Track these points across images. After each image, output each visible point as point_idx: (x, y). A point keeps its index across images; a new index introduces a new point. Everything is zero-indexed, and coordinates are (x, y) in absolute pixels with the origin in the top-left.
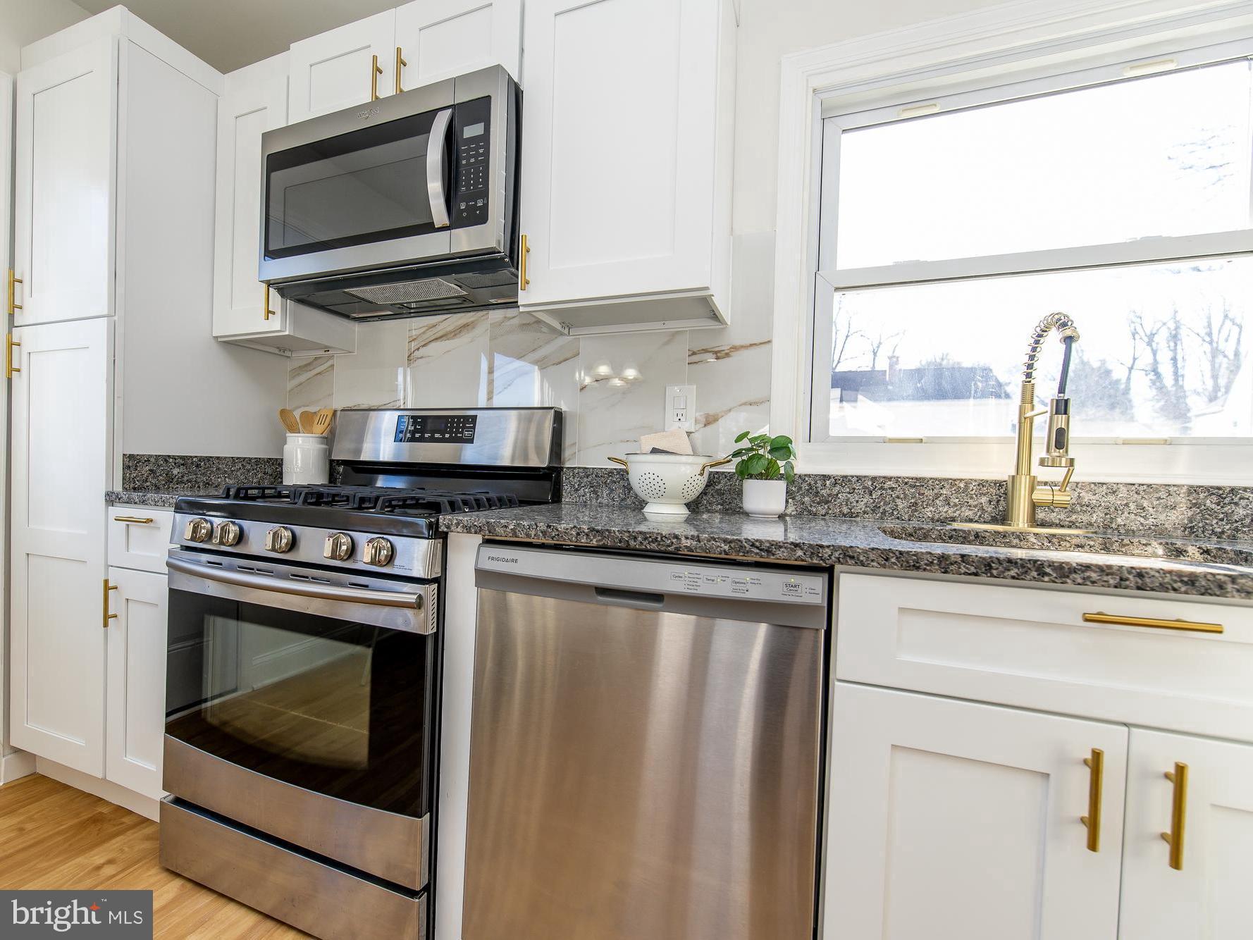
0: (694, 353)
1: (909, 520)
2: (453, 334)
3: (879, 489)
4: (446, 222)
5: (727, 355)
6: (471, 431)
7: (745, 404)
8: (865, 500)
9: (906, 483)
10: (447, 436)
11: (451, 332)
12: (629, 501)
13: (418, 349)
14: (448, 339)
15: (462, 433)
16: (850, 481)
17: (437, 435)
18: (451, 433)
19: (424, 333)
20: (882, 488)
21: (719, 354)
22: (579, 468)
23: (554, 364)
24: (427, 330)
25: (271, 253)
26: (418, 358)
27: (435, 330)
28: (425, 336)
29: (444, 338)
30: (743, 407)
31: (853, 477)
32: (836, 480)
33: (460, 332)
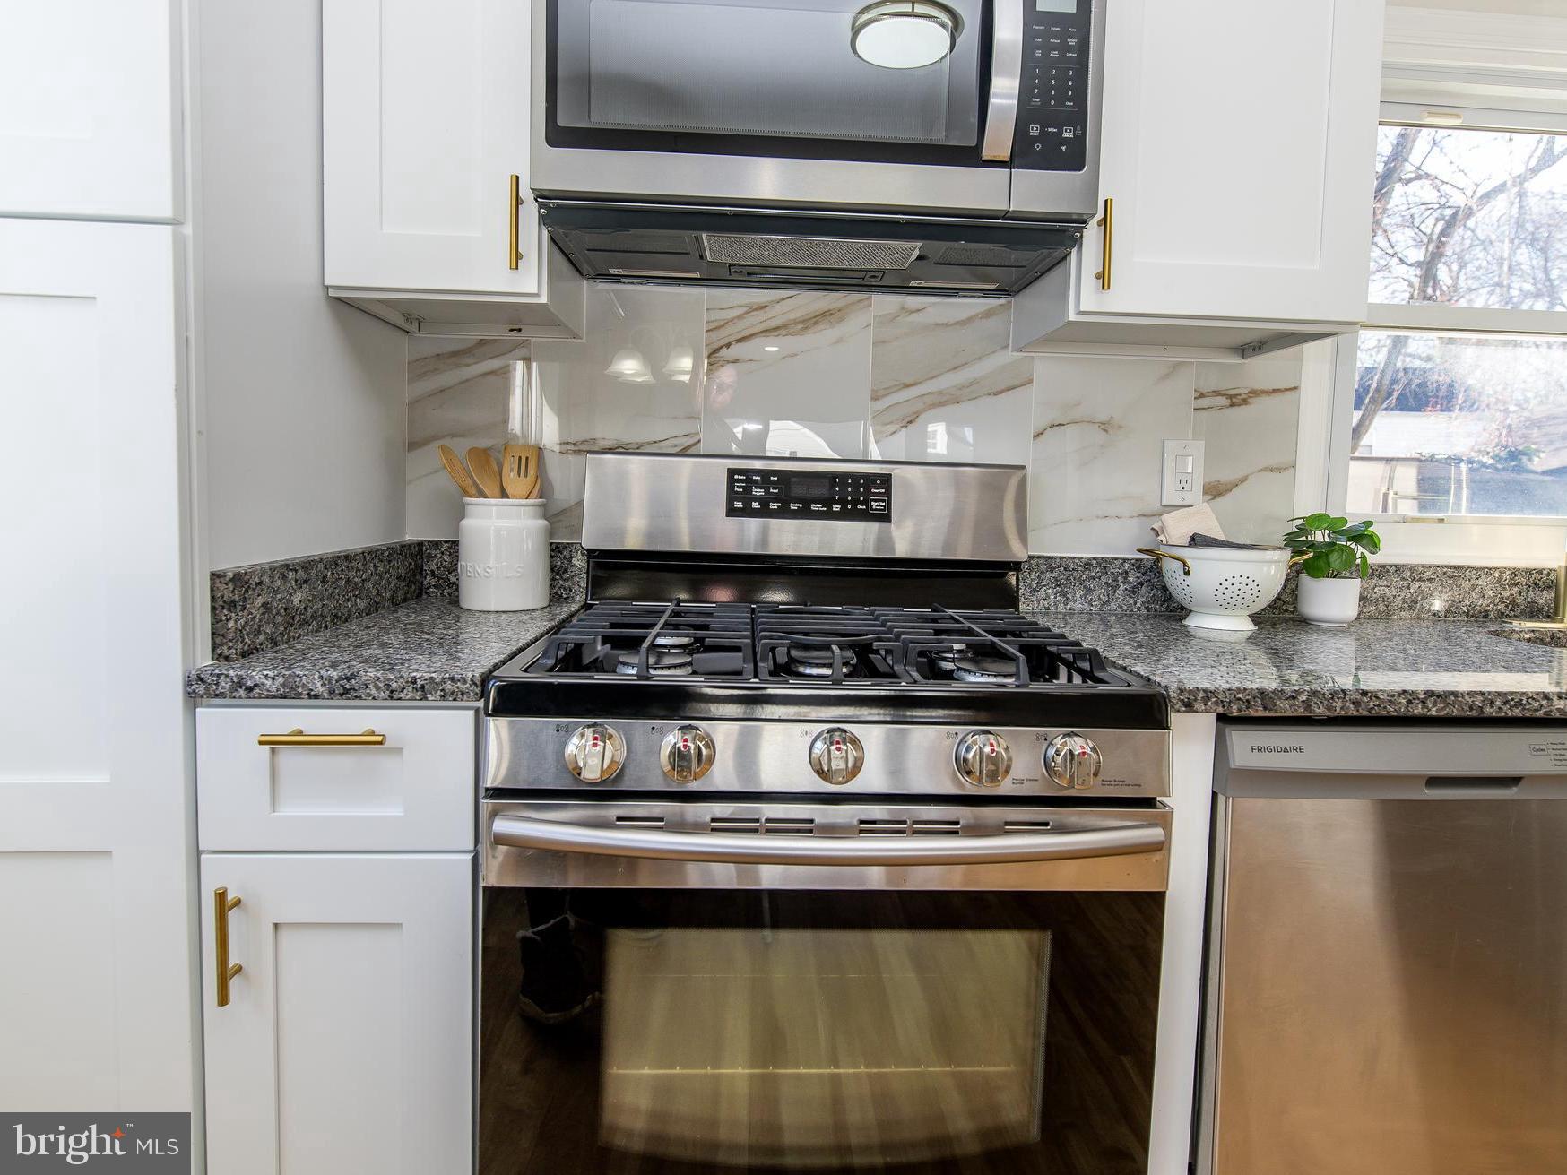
0: (1202, 396)
1: (1446, 616)
2: (800, 326)
3: (1418, 580)
4: (1005, 154)
5: (1245, 402)
6: (884, 501)
7: (1265, 469)
8: (1403, 595)
9: (1445, 574)
10: (836, 508)
11: (796, 322)
12: (1113, 605)
13: (728, 345)
14: (791, 334)
15: (865, 502)
16: (1388, 571)
17: (814, 507)
18: (843, 502)
19: (740, 317)
20: (1420, 580)
21: (1234, 400)
22: (1039, 557)
23: (990, 394)
24: (747, 313)
25: (558, 136)
26: (728, 362)
27: (762, 315)
28: (741, 325)
29: (783, 331)
30: (1263, 473)
31: (1391, 566)
32: (1373, 570)
33: (815, 323)
